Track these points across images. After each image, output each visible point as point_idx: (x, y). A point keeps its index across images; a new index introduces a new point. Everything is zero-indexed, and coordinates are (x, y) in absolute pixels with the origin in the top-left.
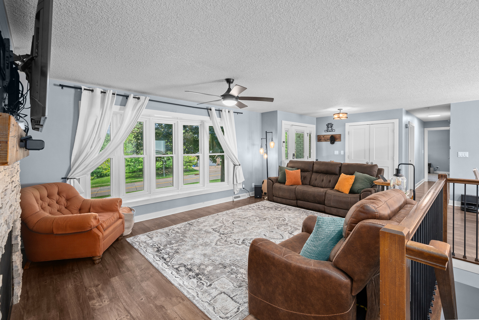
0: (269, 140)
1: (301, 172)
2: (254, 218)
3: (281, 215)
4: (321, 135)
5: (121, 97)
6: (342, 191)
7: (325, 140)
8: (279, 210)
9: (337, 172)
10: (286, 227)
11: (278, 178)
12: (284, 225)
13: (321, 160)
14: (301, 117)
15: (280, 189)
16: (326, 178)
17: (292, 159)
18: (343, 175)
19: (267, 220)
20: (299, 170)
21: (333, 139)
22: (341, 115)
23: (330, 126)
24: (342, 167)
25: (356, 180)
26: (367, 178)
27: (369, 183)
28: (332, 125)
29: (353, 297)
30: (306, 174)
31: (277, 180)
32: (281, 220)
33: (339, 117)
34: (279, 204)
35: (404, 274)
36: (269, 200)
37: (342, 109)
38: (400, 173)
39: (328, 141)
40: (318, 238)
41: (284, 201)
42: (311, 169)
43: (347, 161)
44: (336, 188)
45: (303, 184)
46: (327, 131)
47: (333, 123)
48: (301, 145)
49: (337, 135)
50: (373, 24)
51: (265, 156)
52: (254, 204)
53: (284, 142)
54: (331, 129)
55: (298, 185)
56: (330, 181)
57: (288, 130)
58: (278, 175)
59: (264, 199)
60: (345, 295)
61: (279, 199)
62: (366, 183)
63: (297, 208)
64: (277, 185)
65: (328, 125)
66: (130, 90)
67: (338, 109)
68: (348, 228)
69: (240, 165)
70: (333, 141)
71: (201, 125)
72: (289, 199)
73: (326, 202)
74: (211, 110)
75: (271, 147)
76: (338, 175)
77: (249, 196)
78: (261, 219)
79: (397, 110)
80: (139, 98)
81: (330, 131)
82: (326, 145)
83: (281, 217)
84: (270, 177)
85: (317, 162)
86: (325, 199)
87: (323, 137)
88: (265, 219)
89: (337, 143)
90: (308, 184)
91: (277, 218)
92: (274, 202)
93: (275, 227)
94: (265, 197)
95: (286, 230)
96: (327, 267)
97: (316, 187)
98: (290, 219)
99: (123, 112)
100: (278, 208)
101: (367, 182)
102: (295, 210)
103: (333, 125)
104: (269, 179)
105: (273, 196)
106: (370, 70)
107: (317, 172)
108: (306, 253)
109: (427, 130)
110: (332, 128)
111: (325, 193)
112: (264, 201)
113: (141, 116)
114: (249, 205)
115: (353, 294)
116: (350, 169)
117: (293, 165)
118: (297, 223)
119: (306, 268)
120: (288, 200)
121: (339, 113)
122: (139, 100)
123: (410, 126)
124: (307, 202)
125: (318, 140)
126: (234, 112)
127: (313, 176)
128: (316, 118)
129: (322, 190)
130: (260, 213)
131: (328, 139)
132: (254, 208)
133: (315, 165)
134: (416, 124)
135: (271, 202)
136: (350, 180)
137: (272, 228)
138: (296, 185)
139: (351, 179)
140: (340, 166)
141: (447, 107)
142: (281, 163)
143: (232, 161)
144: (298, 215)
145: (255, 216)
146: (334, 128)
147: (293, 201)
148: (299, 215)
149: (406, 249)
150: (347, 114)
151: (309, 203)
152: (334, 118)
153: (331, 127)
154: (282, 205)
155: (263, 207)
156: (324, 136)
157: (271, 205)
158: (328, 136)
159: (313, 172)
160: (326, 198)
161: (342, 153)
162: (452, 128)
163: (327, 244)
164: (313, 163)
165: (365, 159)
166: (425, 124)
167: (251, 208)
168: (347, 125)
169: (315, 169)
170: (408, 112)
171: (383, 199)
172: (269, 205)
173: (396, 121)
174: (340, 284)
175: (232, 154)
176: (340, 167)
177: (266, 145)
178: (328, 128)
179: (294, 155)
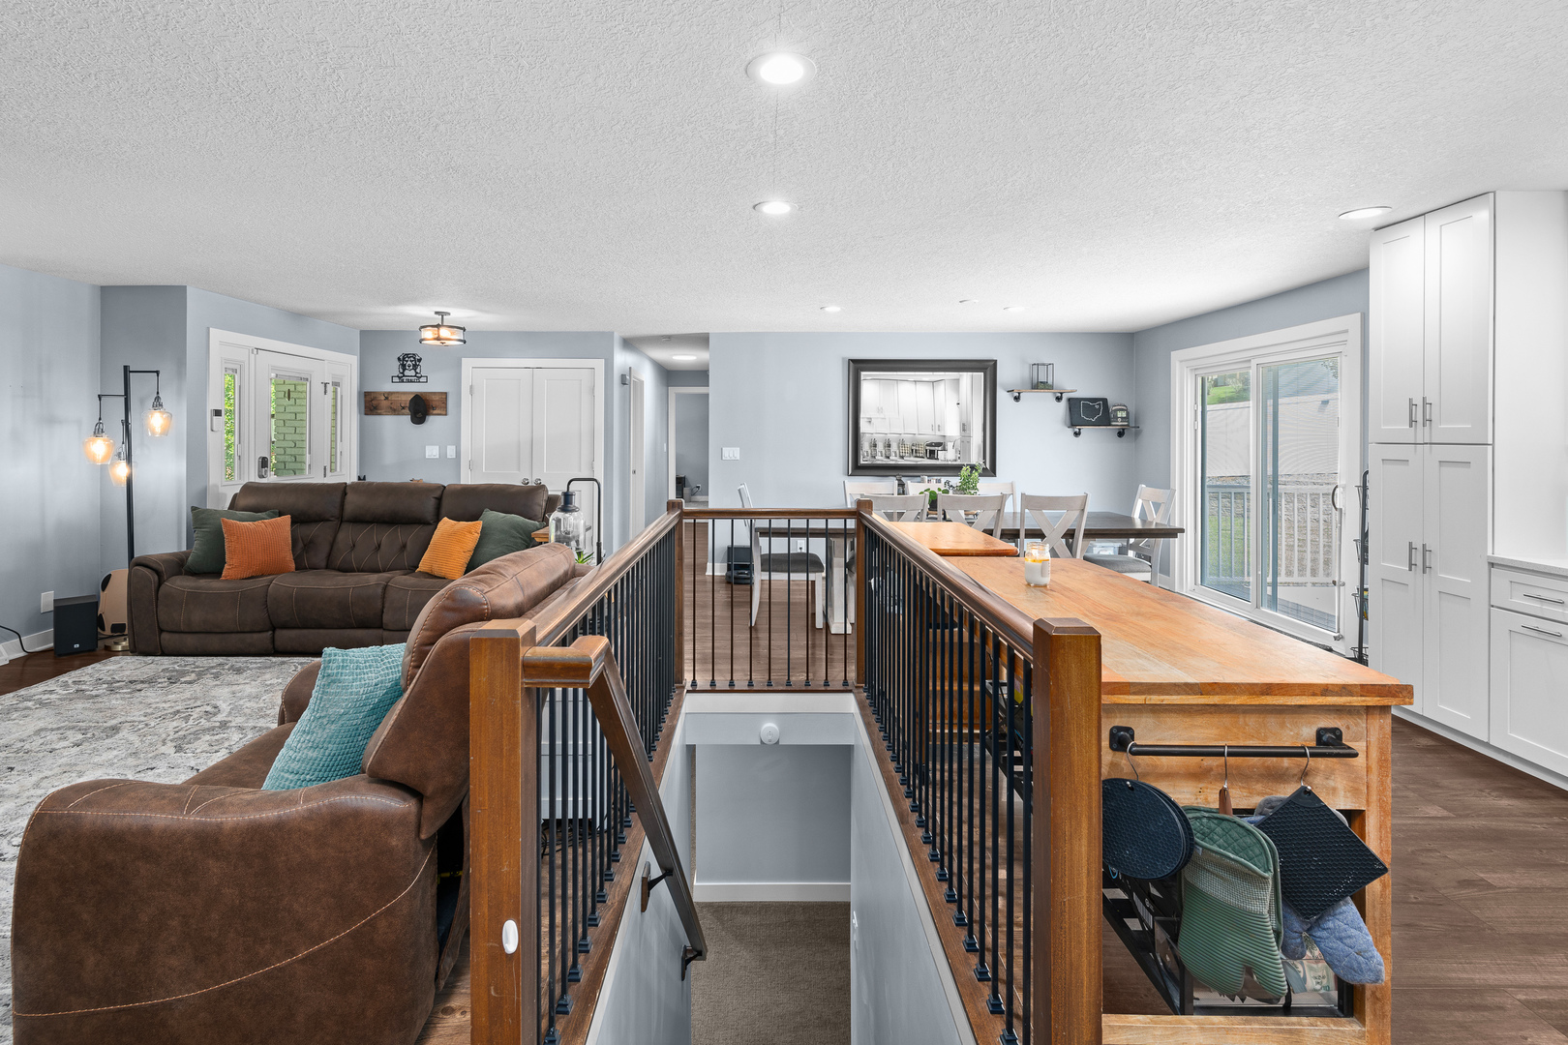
0: (142, 401)
1: (293, 523)
2: (52, 736)
3: (196, 699)
4: (380, 393)
6: (442, 575)
7: (395, 411)
8: (190, 683)
9: (429, 515)
10: (217, 737)
11: (187, 555)
12: (213, 728)
13: (373, 478)
14: (299, 322)
15: (194, 597)
16: (388, 537)
17: (254, 478)
18: (446, 524)
19: (124, 733)
20: (287, 519)
21: (421, 409)
22: (444, 333)
23: (409, 362)
24: (444, 498)
25: (484, 534)
26: (516, 526)
27: (520, 541)
28: (417, 362)
29: (426, 844)
30: (314, 530)
31: (179, 565)
32: (195, 716)
33: (438, 339)
34: (190, 659)
35: (518, 723)
36: (135, 650)
37: (449, 314)
38: (571, 504)
39: (403, 414)
40: (325, 717)
41: (214, 641)
42: (336, 512)
43: (467, 479)
44: (423, 566)
45: (300, 567)
46: (401, 379)
47: (420, 355)
48: (296, 424)
49: (435, 393)
50: (503, 110)
51: (121, 470)
52: (51, 682)
53: (218, 413)
54: (413, 373)
55: (279, 571)
56: (404, 546)
57: (237, 367)
58: (189, 544)
59: (109, 653)
60: (400, 845)
61: (190, 641)
62: (512, 539)
63: (274, 659)
64: (180, 584)
65: (404, 358)
67: (436, 313)
68: (414, 661)
70: (420, 415)
72: (238, 632)
73: (386, 618)
75: (153, 433)
76: (430, 524)
77: (23, 654)
78: (89, 735)
79: (602, 334)
81: (411, 382)
82: (395, 426)
83: (198, 703)
84: (145, 557)
85: (362, 486)
86: (383, 607)
87: (387, 398)
88: (115, 729)
89: (433, 421)
90: (323, 564)
91: (178, 711)
92: (163, 654)
93: (169, 749)
94: (117, 643)
95: (216, 748)
96: (351, 789)
97: (352, 570)
98: (241, 702)
100: (184, 673)
101: (516, 538)
102: (266, 668)
103: (420, 360)
104: (136, 563)
105: (161, 631)
106: (515, 221)
107: (359, 520)
108: (283, 777)
109: (673, 391)
110: (418, 371)
111: (385, 588)
112: (113, 659)
114: (22, 692)
115: (423, 836)
116: (469, 502)
117: (255, 500)
118: (268, 712)
119: (279, 816)
120: (233, 635)
121: (438, 326)
123: (633, 379)
124: (316, 631)
125: (366, 407)
127: (341, 536)
128: (361, 331)
129: (373, 578)
130: (86, 713)
131: (403, 408)
132: (53, 696)
133: (350, 497)
134: (647, 376)
135: (150, 659)
136: (469, 535)
137: (150, 755)
138: (269, 575)
139: (470, 533)
140: (437, 494)
141: (702, 340)
142: (203, 494)
144: (275, 681)
145: (58, 729)
146: (424, 368)
147: (255, 636)
148: (280, 681)
149: (523, 666)
150: (464, 330)
151: (321, 631)
152: (423, 340)
153: (415, 367)
154: (203, 659)
155: (105, 686)
156: (387, 396)
157: (146, 669)
158: (404, 398)
159: (341, 519)
160: (386, 605)
161: (451, 452)
162: (713, 389)
163: (357, 729)
164: (343, 489)
165: (519, 470)
166: (669, 376)
167: (30, 704)
168: (467, 363)
169: (349, 508)
170: (629, 344)
171: (512, 570)
172: (138, 672)
173: (599, 364)
174: (386, 823)
176: (439, 500)
177: (126, 423)
178: (404, 369)
179: (264, 463)
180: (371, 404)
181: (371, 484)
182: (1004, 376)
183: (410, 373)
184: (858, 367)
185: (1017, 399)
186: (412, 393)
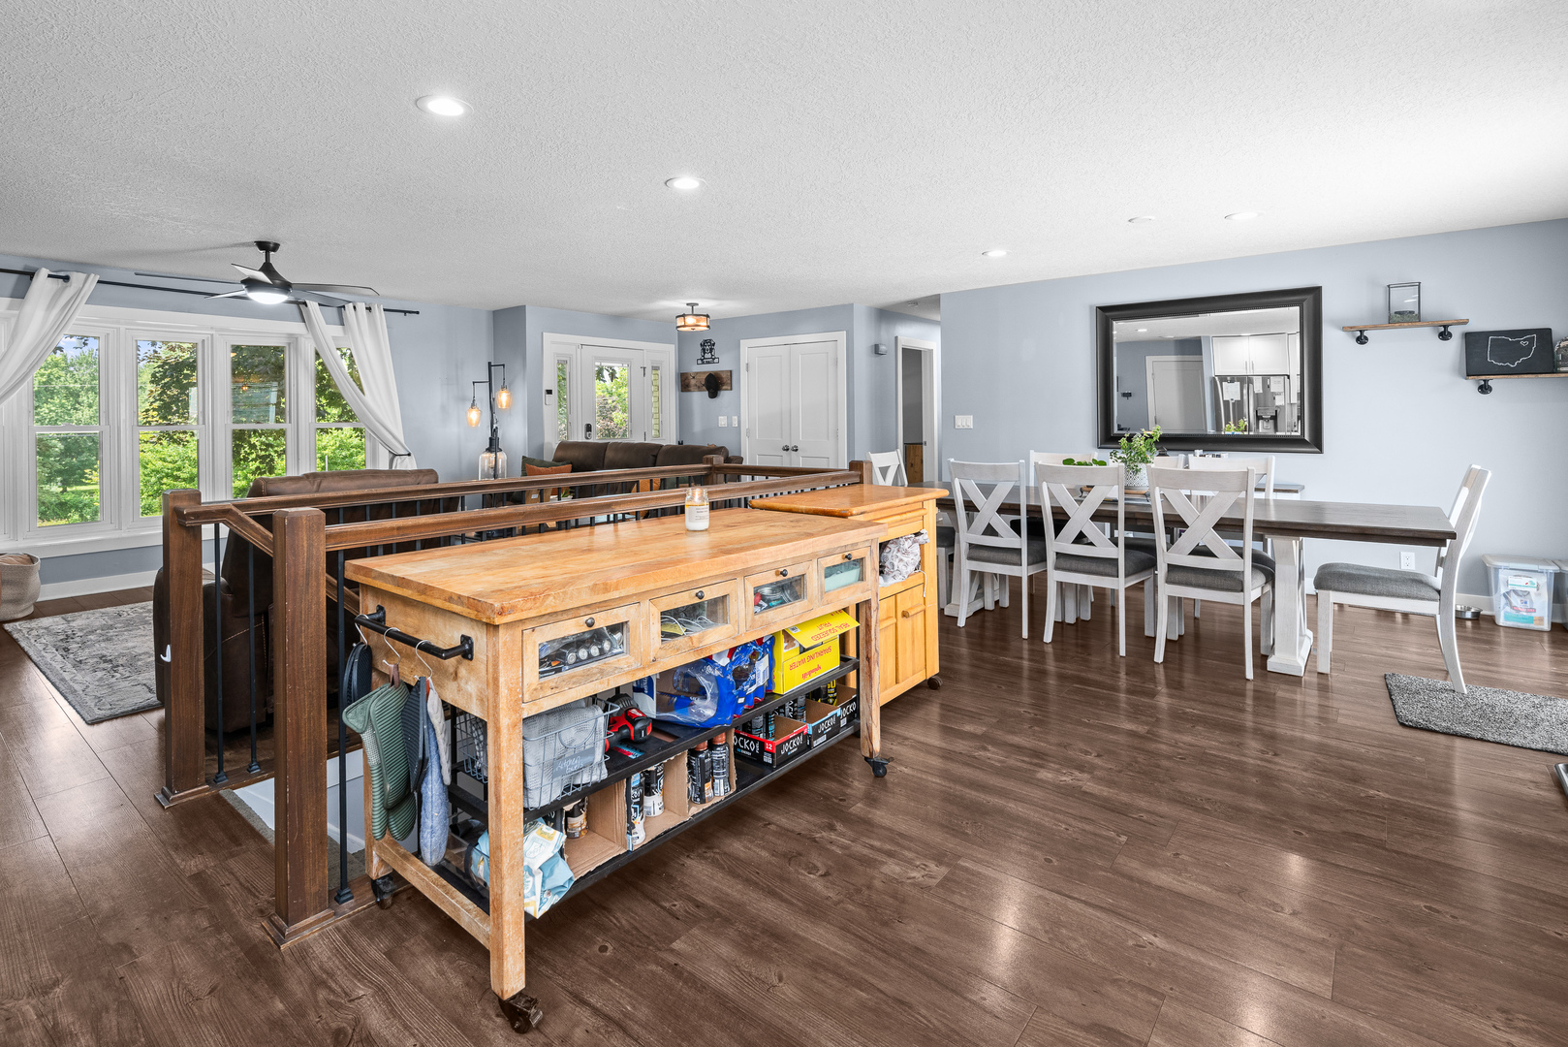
0: (499, 387)
4: (689, 375)
5: (15, 276)
7: (698, 388)
14: (617, 322)
21: (714, 385)
23: (707, 348)
28: (712, 346)
37: (698, 305)
39: (703, 391)
46: (703, 361)
47: (714, 340)
49: (724, 372)
53: (550, 392)
54: (710, 356)
57: (568, 359)
65: (704, 344)
66: (38, 258)
67: (687, 305)
69: (409, 455)
70: (713, 391)
71: (289, 344)
74: (305, 304)
75: (502, 406)
79: (843, 307)
80: (66, 279)
81: (709, 363)
82: (699, 398)
87: (693, 378)
89: (725, 395)
99: (17, 312)
103: (714, 345)
110: (713, 354)
113: (73, 321)
122: (68, 284)
125: (681, 386)
126: (385, 310)
131: (703, 386)
143: (386, 444)
146: (717, 352)
153: (711, 350)
156: (694, 375)
158: (704, 377)
161: (734, 422)
168: (744, 345)
170: (893, 313)
173: (841, 337)
175: (378, 424)
177: (491, 401)
178: (705, 353)
179: (589, 428)
180: (684, 383)
181: (688, 446)
182: (1330, 307)
183: (708, 356)
184: (1108, 315)
185: (1361, 340)
186: (704, 373)
